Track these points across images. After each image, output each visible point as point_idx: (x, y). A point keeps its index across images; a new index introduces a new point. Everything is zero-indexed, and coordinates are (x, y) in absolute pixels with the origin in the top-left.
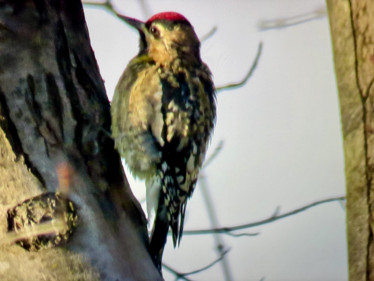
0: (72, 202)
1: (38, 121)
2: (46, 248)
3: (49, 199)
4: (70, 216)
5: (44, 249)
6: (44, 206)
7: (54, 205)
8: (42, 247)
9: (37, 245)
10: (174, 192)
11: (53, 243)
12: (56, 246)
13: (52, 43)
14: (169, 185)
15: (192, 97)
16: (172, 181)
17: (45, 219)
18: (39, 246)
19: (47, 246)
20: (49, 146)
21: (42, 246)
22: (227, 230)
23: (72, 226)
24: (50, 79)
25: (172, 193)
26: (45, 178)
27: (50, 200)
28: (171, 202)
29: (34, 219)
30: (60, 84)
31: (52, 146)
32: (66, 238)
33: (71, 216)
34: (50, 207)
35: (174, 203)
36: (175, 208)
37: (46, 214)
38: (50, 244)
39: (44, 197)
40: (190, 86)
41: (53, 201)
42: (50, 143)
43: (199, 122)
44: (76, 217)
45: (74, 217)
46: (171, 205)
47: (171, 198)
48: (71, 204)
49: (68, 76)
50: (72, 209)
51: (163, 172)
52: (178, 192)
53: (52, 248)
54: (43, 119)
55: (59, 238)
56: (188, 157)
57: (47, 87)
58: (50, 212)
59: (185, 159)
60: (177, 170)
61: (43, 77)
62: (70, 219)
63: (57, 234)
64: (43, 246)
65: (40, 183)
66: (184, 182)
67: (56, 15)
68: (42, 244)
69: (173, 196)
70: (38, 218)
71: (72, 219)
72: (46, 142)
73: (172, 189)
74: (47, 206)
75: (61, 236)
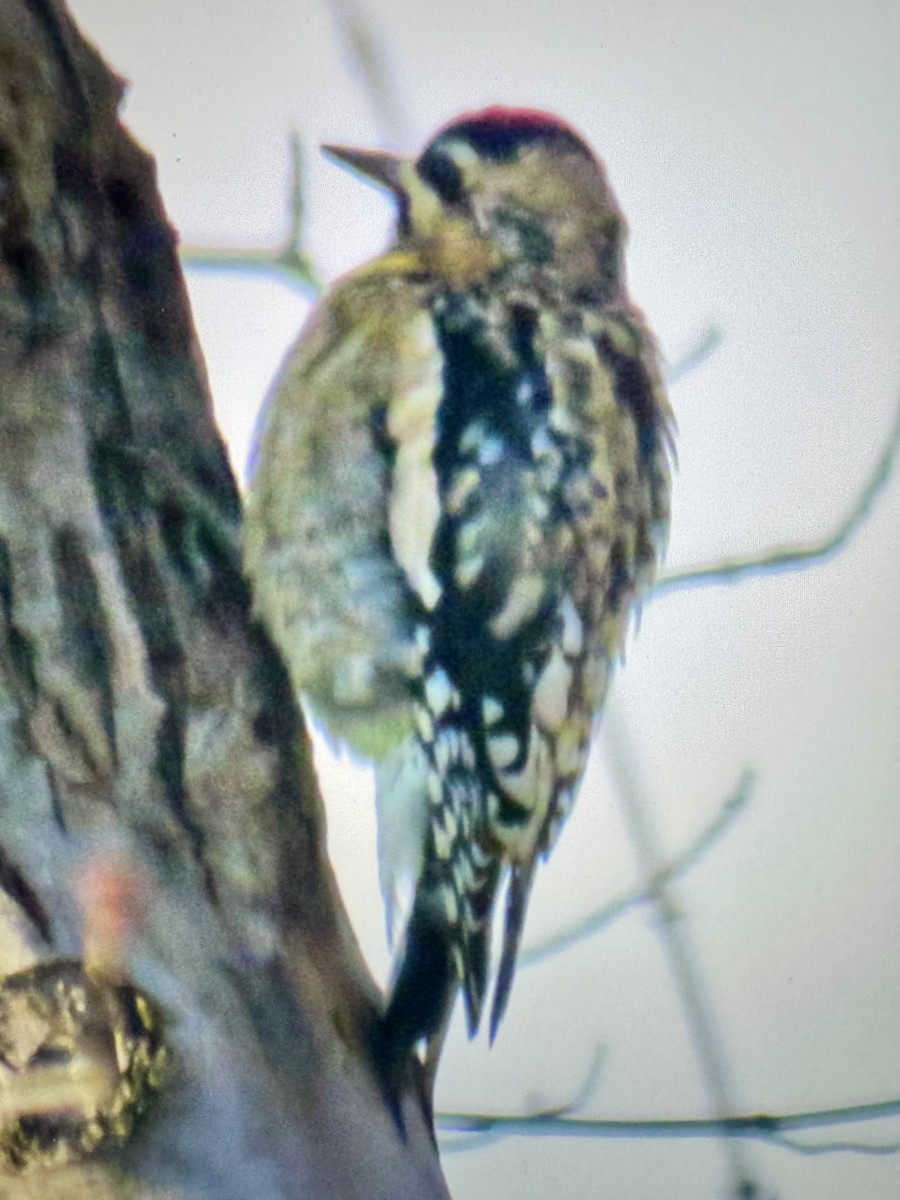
0: (145, 996)
1: (26, 700)
2: (48, 1162)
3: (60, 986)
4: (136, 1048)
5: (43, 1168)
6: (45, 1007)
7: (81, 1007)
8: (34, 1161)
9: (16, 1149)
10: (476, 805)
11: (74, 1146)
12: (86, 1159)
13: (73, 417)
14: (456, 770)
15: (559, 418)
16: (470, 757)
17: (46, 1055)
18: (27, 1157)
19: (52, 1154)
20: (63, 787)
21: (35, 1157)
22: (765, 1125)
23: (146, 1086)
24: (68, 549)
25: (467, 805)
26: (48, 906)
27: (67, 991)
28: (460, 844)
29: (10, 1057)
30: (105, 566)
31: (74, 787)
32: (121, 1130)
33: (143, 1046)
34: (66, 1014)
35: (476, 850)
36: (478, 872)
37: (50, 1037)
38: (62, 1152)
39: (43, 977)
40: (553, 369)
41: (77, 993)
42: (66, 780)
43: (586, 525)
44: (162, 1053)
45: (152, 1051)
46: (462, 855)
47: (460, 827)
48: (141, 1004)
49: (132, 534)
50: (147, 1023)
51: (430, 712)
52: (493, 803)
53: (71, 1163)
54: (44, 694)
55: (95, 1131)
56: (540, 661)
57: (58, 576)
58: (64, 1033)
59: (528, 671)
60: (492, 710)
61: (43, 541)
62: (136, 1059)
63: (90, 1112)
64: (38, 1152)
65: (31, 925)
66: (518, 765)
67: (89, 314)
68: (35, 1145)
69: (470, 819)
70: (22, 1054)
71: (146, 1062)
72: (51, 773)
73: (468, 790)
74: (55, 1009)
75: (103, 1121)
